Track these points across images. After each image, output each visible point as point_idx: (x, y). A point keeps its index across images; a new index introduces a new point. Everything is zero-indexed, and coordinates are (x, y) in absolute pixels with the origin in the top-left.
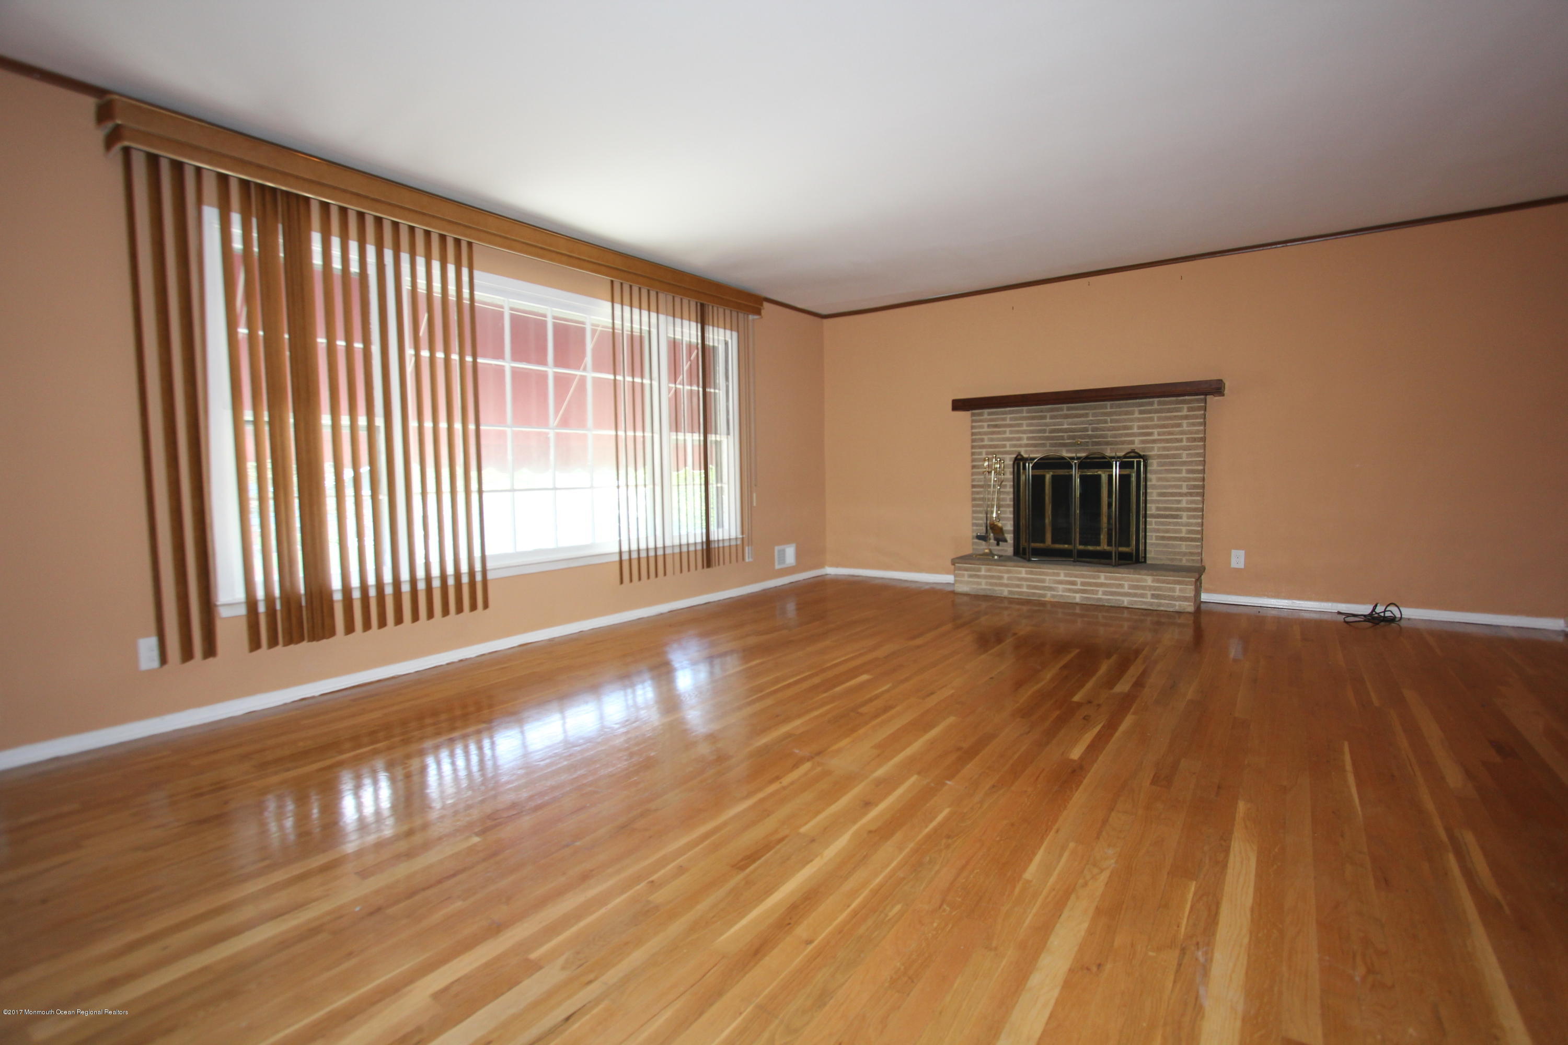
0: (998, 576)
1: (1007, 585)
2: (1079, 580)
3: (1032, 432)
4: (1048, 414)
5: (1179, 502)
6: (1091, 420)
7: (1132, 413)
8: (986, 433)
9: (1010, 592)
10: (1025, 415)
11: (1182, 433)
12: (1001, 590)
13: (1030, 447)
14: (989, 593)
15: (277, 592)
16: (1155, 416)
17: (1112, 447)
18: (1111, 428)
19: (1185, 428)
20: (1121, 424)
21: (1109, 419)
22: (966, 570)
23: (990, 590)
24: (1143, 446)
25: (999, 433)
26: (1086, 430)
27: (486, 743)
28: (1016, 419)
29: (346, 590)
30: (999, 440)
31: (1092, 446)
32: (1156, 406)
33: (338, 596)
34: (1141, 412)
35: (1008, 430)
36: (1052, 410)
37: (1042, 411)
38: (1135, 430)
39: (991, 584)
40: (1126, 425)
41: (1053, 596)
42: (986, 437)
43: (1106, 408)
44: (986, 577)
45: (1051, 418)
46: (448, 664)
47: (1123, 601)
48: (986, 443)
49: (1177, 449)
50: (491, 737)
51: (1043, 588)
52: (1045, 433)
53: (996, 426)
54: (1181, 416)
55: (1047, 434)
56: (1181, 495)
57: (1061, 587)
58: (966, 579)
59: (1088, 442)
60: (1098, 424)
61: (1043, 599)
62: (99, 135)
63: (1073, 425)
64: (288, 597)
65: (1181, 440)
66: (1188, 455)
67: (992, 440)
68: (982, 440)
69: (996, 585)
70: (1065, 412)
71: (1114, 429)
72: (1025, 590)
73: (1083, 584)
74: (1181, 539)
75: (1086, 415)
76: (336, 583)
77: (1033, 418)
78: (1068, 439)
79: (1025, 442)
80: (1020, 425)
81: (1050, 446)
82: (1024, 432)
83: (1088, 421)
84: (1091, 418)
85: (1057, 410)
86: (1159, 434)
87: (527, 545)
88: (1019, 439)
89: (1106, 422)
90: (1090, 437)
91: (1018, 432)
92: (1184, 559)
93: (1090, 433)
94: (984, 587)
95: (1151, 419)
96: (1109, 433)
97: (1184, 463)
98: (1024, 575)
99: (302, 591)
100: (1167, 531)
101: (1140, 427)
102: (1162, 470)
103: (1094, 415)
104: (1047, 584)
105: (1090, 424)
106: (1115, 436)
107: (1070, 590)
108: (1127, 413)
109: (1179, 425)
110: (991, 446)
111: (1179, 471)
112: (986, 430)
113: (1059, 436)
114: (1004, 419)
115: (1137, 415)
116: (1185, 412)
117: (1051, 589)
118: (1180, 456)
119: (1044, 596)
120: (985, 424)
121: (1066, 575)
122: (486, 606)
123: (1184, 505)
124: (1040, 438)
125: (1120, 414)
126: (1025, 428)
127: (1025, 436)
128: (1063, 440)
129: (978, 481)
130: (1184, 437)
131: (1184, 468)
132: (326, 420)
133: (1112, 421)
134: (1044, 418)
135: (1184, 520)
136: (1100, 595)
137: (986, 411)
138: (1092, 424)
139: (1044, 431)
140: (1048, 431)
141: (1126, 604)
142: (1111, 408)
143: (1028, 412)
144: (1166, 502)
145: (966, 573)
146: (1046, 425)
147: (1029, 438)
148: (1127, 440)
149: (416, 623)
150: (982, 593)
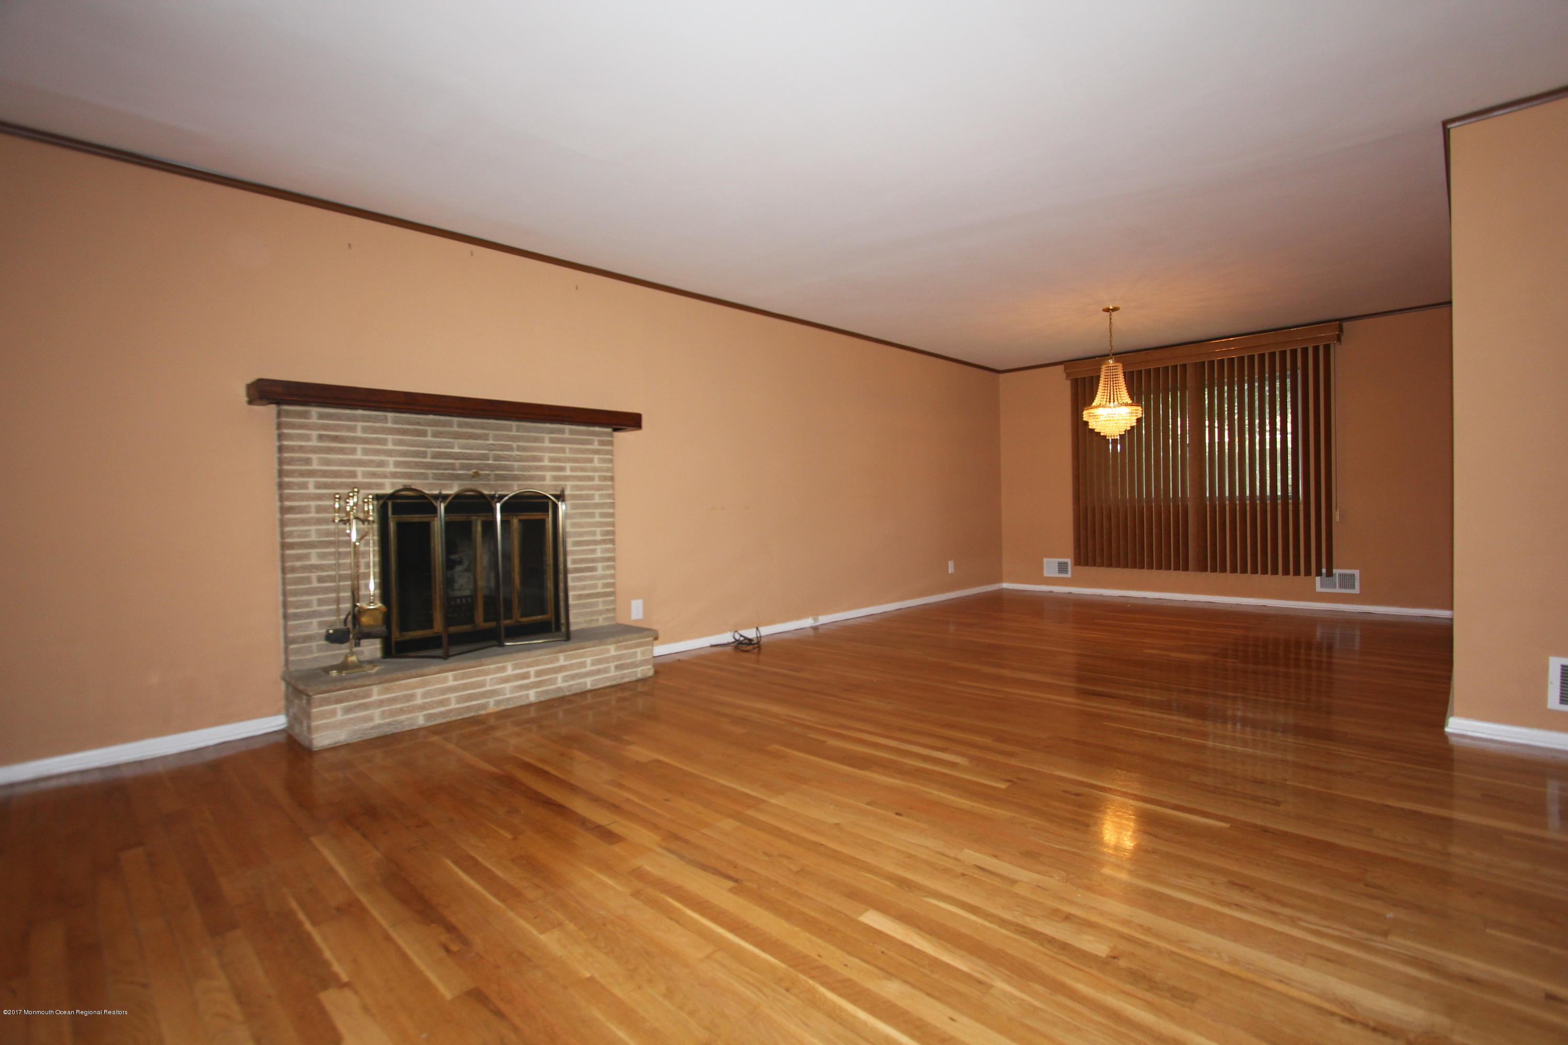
0: (405, 696)
1: (422, 708)
2: (532, 670)
3: (404, 454)
4: (430, 430)
5: (594, 551)
6: (492, 444)
7: (541, 440)
8: (314, 450)
9: (429, 717)
10: (389, 425)
11: (595, 470)
12: (411, 719)
13: (399, 478)
14: (388, 730)
16: (567, 446)
17: (520, 483)
18: (518, 457)
19: (596, 464)
20: (529, 454)
21: (514, 445)
22: (339, 701)
23: (389, 724)
24: (555, 483)
25: (342, 451)
26: (485, 457)
28: (374, 430)
30: (342, 463)
31: (495, 480)
32: (566, 436)
34: (552, 441)
35: (359, 447)
36: (436, 424)
37: (419, 424)
38: (546, 463)
39: (393, 713)
40: (535, 455)
41: (498, 703)
42: (314, 457)
43: (511, 431)
44: (381, 703)
45: (435, 435)
47: (586, 684)
48: (315, 466)
49: (590, 488)
51: (483, 695)
52: (425, 457)
53: (336, 439)
54: (593, 449)
55: (428, 460)
56: (596, 542)
57: (507, 686)
58: (339, 717)
59: (488, 475)
60: (503, 451)
61: (483, 712)
63: (467, 449)
65: (591, 479)
66: (601, 496)
67: (328, 462)
68: (308, 461)
69: (402, 711)
70: (455, 429)
71: (521, 459)
72: (453, 706)
73: (538, 674)
74: (598, 595)
75: (485, 437)
77: (404, 432)
78: (461, 469)
79: (391, 469)
80: (384, 442)
81: (434, 479)
82: (389, 453)
83: (488, 445)
84: (491, 442)
85: (445, 424)
86: (572, 470)
88: (382, 464)
89: (511, 449)
90: (490, 467)
91: (378, 452)
92: (601, 618)
93: (490, 462)
94: (378, 721)
95: (563, 450)
96: (516, 464)
97: (597, 506)
98: (451, 683)
100: (584, 588)
101: (552, 460)
102: (575, 514)
103: (496, 438)
104: (488, 688)
105: (490, 450)
106: (523, 468)
107: (521, 687)
108: (536, 440)
109: (591, 461)
110: (325, 474)
111: (591, 515)
112: (314, 443)
113: (448, 464)
114: (353, 429)
115: (547, 444)
116: (596, 446)
117: (493, 693)
118: (590, 497)
119: (484, 706)
120: (315, 433)
121: (515, 667)
123: (599, 554)
124: (417, 465)
125: (528, 440)
126: (390, 446)
127: (391, 460)
128: (453, 469)
129: (299, 536)
130: (597, 474)
131: (597, 511)
133: (519, 449)
134: (424, 434)
135: (600, 572)
136: (561, 683)
137: (315, 411)
138: (494, 450)
139: (424, 454)
140: (429, 455)
141: (589, 687)
142: (518, 430)
143: (395, 422)
144: (581, 552)
145: (338, 706)
146: (428, 445)
147: (397, 464)
148: (537, 475)
150: (374, 734)
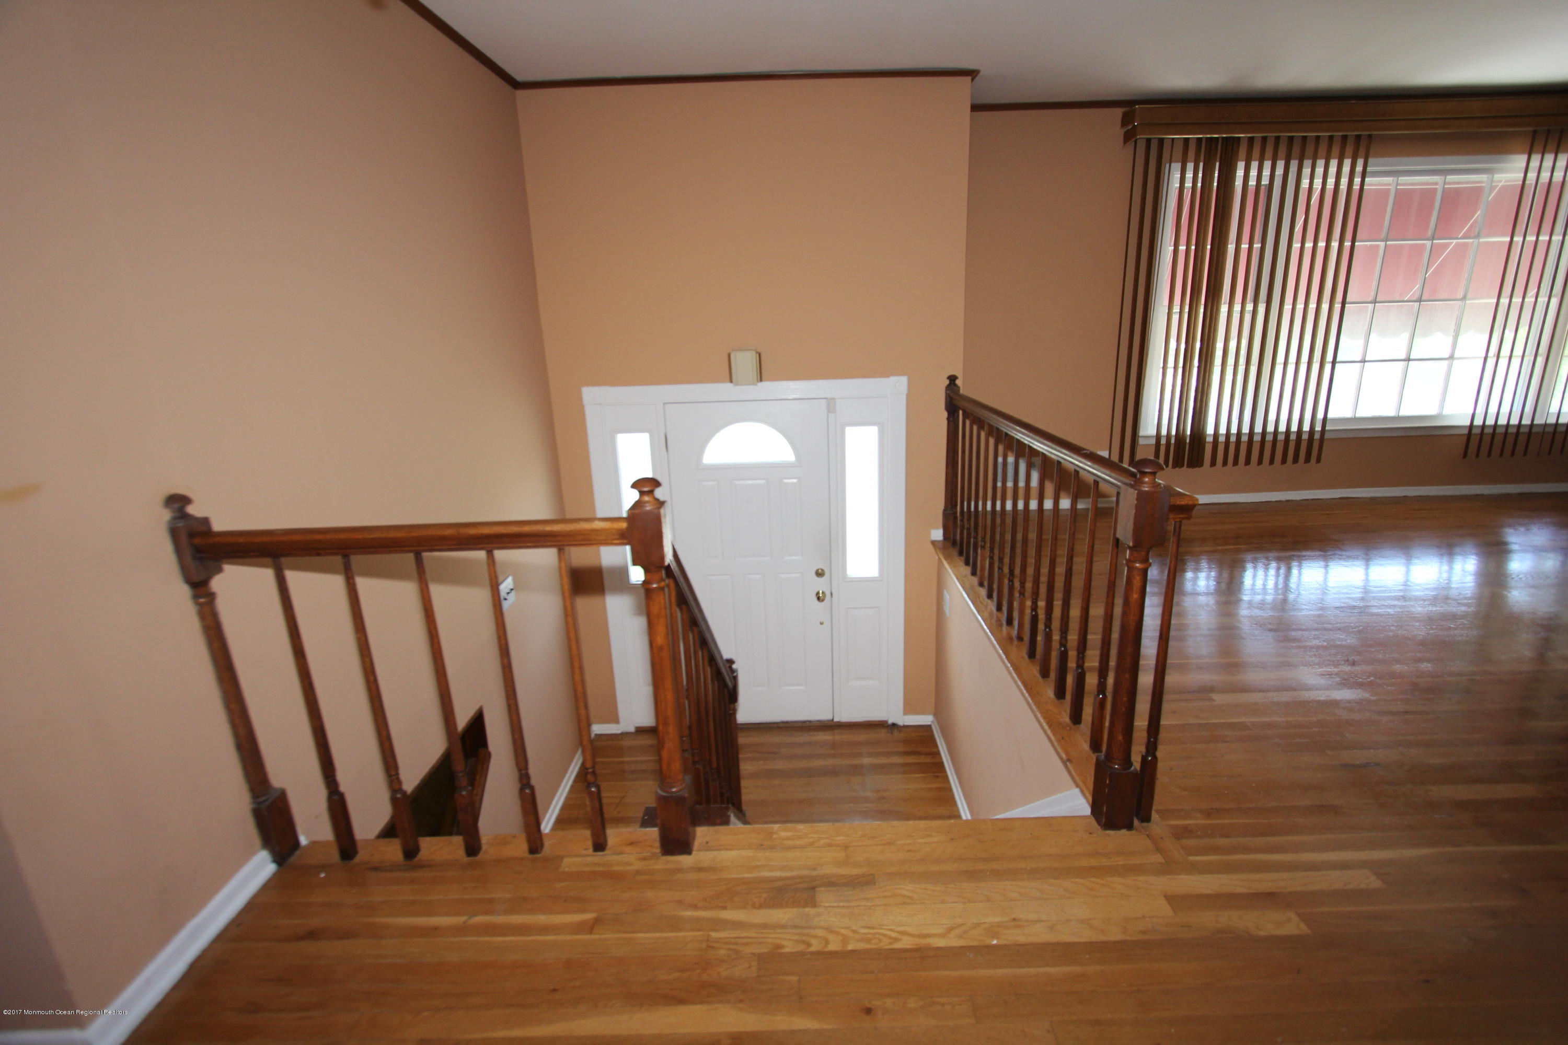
15: (1174, 432)
27: (1295, 572)
29: (1216, 435)
33: (1210, 439)
46: (1277, 501)
50: (1300, 566)
62: (1119, 133)
64: (1180, 437)
76: (1210, 430)
87: (1365, 411)
99: (1189, 433)
122: (1318, 461)
132: (1224, 309)
149: (1260, 466)
